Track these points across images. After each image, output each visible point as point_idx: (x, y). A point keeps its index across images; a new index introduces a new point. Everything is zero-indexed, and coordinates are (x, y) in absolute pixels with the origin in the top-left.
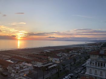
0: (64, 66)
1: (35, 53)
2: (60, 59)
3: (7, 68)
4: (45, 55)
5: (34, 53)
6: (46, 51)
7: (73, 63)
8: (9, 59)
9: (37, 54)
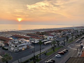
0: (58, 42)
1: (33, 33)
2: (54, 37)
3: (8, 43)
4: (40, 34)
5: (31, 33)
6: (41, 31)
7: (66, 40)
8: (11, 37)
9: (34, 34)
